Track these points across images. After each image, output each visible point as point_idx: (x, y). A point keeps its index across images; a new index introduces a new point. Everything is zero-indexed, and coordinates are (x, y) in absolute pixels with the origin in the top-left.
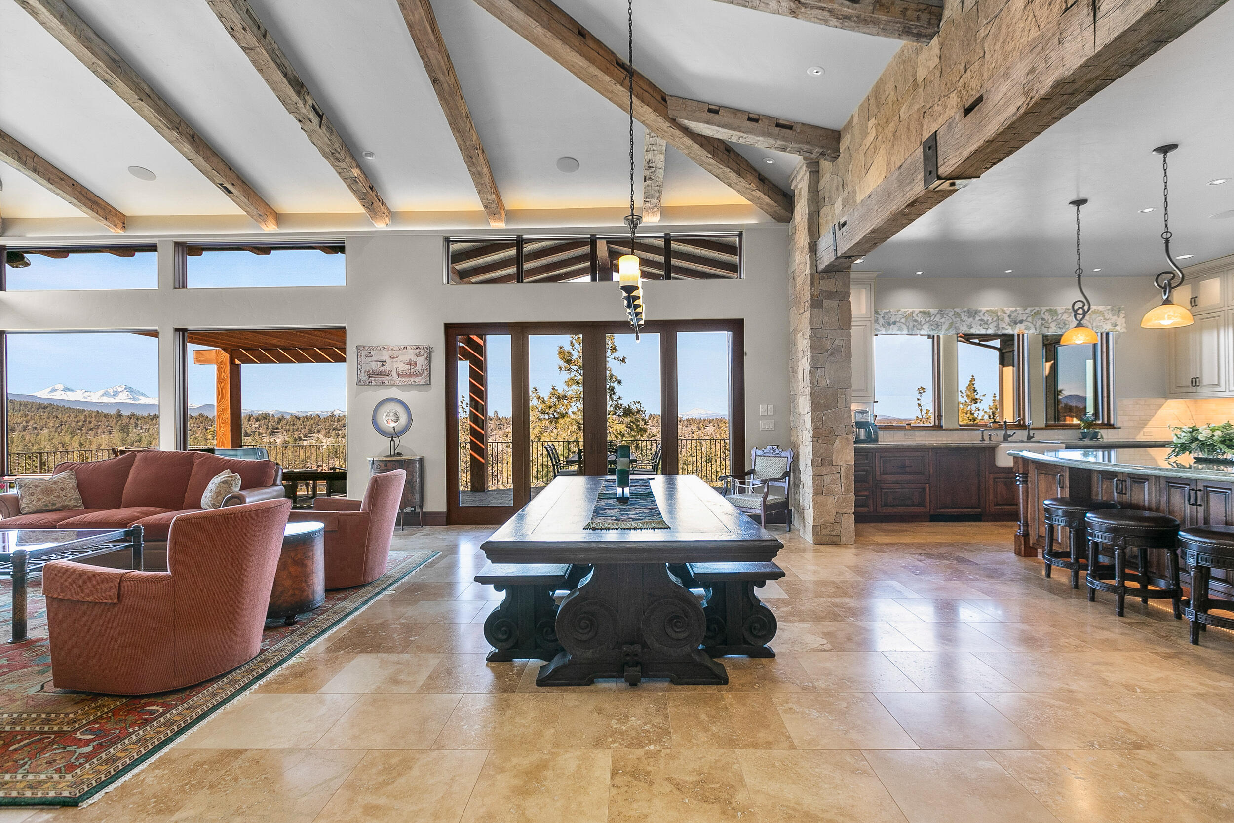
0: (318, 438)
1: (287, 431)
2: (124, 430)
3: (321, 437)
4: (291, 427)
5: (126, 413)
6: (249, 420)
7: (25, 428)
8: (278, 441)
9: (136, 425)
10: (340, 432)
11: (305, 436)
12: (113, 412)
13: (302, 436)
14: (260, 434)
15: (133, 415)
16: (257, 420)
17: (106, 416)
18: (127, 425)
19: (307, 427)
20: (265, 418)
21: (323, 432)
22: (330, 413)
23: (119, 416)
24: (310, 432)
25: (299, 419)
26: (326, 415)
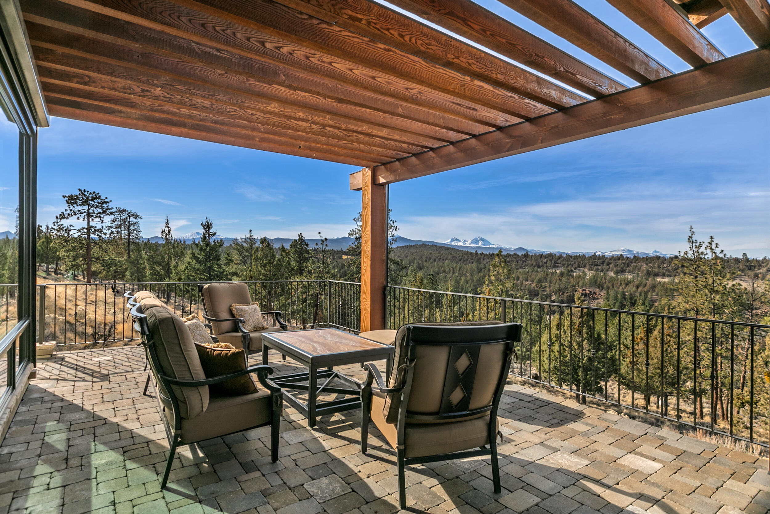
0: (584, 271)
1: (563, 265)
2: (478, 261)
3: (586, 270)
4: (567, 263)
5: (479, 252)
6: (541, 257)
7: (439, 259)
8: (558, 271)
9: (484, 259)
10: (599, 267)
11: (575, 269)
12: (474, 252)
13: (573, 269)
14: (547, 267)
15: (483, 253)
16: (546, 257)
17: (471, 253)
18: (480, 259)
19: (577, 263)
20: (550, 256)
21: (588, 267)
22: (593, 254)
23: (476, 253)
24: (579, 266)
25: (571, 257)
26: (590, 255)
